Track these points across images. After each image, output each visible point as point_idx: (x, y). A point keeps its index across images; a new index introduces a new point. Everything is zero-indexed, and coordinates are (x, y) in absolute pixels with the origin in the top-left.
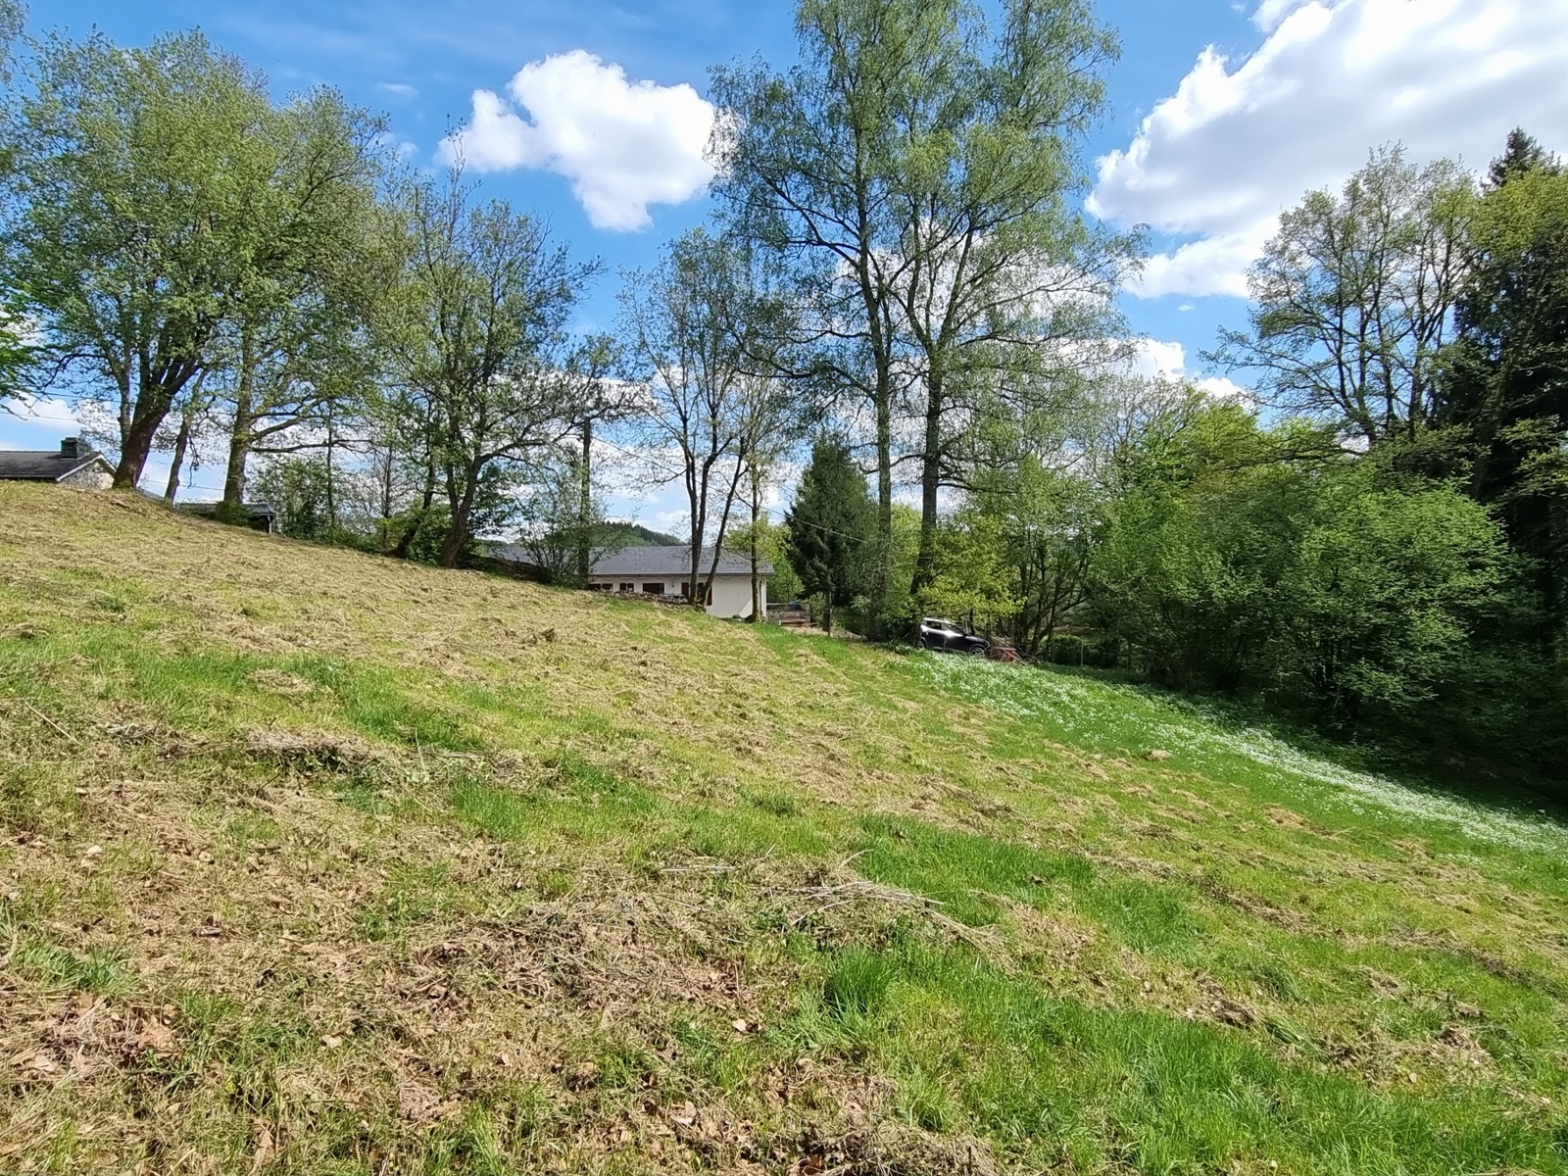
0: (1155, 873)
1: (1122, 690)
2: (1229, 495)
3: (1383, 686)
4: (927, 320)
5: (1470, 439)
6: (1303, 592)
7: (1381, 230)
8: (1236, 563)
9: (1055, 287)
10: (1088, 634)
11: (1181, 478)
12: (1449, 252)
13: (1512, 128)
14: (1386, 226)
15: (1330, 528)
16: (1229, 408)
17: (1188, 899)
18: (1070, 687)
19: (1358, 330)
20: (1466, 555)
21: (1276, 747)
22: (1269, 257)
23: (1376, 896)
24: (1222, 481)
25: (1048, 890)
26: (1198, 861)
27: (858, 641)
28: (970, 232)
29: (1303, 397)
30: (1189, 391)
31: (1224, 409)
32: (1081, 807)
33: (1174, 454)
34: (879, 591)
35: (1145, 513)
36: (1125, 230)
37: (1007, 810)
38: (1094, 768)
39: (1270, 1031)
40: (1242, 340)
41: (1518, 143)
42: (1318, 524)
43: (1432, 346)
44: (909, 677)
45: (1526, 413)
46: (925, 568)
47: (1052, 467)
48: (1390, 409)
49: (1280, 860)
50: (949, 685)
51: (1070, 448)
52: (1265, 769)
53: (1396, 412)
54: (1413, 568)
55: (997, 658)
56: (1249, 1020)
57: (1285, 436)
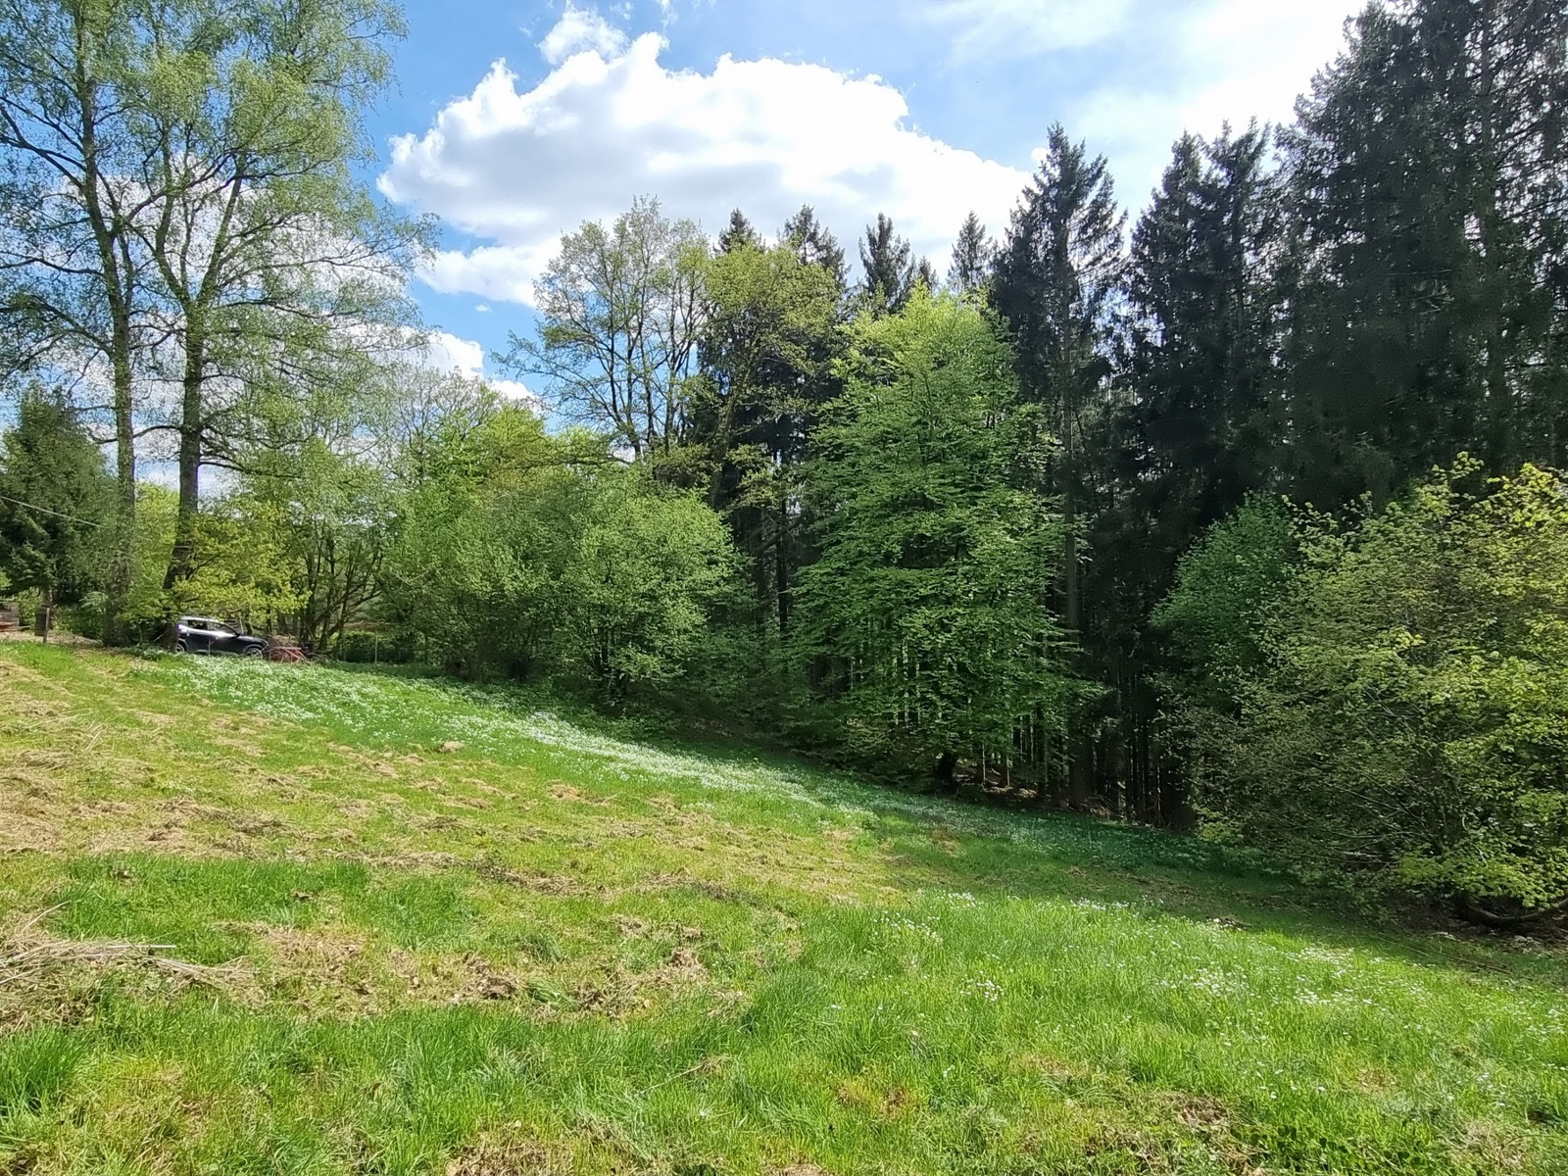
0: (436, 865)
1: (417, 685)
2: (520, 493)
3: (644, 666)
4: (183, 270)
5: (708, 457)
6: (583, 585)
7: (643, 270)
8: (526, 558)
9: (341, 261)
10: (382, 630)
11: (476, 474)
12: (692, 299)
13: (732, 209)
14: (646, 266)
15: (605, 527)
16: (517, 410)
17: (466, 885)
18: (362, 687)
19: (626, 354)
20: (705, 553)
21: (560, 728)
22: (553, 274)
23: (634, 850)
24: (514, 480)
25: (314, 905)
26: (481, 845)
27: (89, 647)
28: (238, 178)
29: (583, 408)
30: (483, 389)
31: (516, 411)
32: (364, 810)
33: (470, 450)
34: (119, 584)
35: (440, 505)
36: (416, 217)
37: (277, 824)
38: (384, 767)
39: (531, 996)
40: (530, 348)
41: (738, 221)
42: (594, 523)
43: (681, 375)
44: (161, 686)
45: (746, 440)
46: (182, 560)
47: (342, 453)
48: (651, 426)
49: (558, 832)
50: (215, 692)
51: (362, 436)
52: (550, 749)
53: (656, 429)
54: (667, 563)
55: (275, 659)
56: (511, 989)
57: (568, 442)
